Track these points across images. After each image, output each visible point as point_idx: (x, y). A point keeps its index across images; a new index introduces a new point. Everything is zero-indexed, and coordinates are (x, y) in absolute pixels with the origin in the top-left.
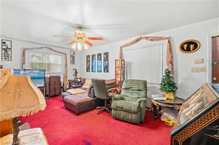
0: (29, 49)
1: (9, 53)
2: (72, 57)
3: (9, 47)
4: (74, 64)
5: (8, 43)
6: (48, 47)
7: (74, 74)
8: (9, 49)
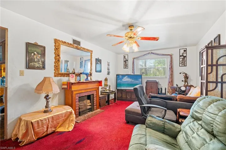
0: (136, 58)
1: (127, 63)
2: (182, 57)
3: (127, 59)
4: (185, 65)
5: (126, 57)
6: (150, 52)
7: (184, 80)
8: (127, 60)
